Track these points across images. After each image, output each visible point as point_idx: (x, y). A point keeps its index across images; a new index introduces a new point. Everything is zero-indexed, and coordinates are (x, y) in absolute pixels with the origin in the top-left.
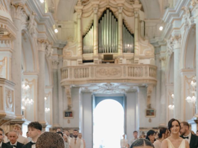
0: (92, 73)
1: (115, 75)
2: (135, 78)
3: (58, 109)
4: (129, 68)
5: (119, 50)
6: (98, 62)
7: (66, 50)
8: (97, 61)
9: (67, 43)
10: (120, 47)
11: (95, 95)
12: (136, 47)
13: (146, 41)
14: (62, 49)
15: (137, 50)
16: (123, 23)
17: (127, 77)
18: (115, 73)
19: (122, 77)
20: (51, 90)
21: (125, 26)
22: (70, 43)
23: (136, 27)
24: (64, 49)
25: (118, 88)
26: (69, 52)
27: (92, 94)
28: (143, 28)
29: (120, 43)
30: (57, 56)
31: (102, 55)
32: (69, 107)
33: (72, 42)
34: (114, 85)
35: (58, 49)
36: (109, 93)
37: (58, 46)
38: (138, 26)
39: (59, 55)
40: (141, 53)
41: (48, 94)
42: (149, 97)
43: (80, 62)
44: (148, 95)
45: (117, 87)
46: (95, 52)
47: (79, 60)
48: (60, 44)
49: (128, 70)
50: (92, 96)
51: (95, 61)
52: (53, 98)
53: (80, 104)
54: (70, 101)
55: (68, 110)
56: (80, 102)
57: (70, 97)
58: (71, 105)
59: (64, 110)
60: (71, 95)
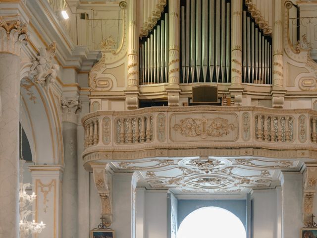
0: (161, 131)
1: (220, 135)
2: (273, 144)
3: (77, 226)
4: (257, 117)
5: (233, 74)
6: (180, 104)
7: (97, 73)
8: (176, 101)
9: (100, 55)
10: (236, 66)
11: (176, 195)
12: (276, 68)
13: (304, 55)
14: (88, 72)
15: (280, 74)
16: (245, 7)
17: (252, 142)
18: (221, 131)
19: (240, 142)
20: (56, 175)
21: (248, 14)
22: (108, 57)
23: (278, 17)
24: (93, 72)
25: (230, 174)
26: (106, 80)
27: (168, 192)
28: (295, 21)
29: (236, 56)
30: (76, 88)
31: (189, 87)
32: (105, 221)
33: (115, 54)
34: (218, 162)
35: (78, 71)
36: (210, 189)
37: (77, 64)
38: (283, 15)
39: (79, 88)
40: (290, 84)
41: (49, 186)
42: (309, 196)
43: (134, 103)
44: (307, 191)
45: (228, 171)
46: (173, 78)
47: (129, 98)
48: (84, 60)
49: (257, 123)
50: (169, 195)
51: (172, 101)
52: (62, 196)
53: (134, 213)
54: (106, 206)
55: (103, 228)
56: (134, 208)
57: (108, 195)
58: (110, 215)
59: (91, 229)
60: (109, 189)
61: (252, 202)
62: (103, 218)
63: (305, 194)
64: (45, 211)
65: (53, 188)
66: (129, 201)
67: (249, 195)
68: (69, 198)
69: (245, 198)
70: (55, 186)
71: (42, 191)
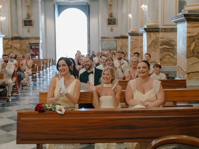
3: (17, 18)
11: (57, 3)
27: (54, 2)
32: (29, 16)
36: (72, 1)
41: (5, 1)
42: (110, 5)
44: (109, 3)
50: (54, 4)
52: (11, 6)
53: (40, 12)
54: (29, 10)
55: (28, 19)
56: (40, 10)
57: (29, 5)
58: (30, 13)
59: (23, 19)
60: (30, 3)
61: (89, 6)
62: (28, 15)
63: (109, 4)
64: (4, 12)
65: (7, 3)
66: (38, 7)
67: (87, 3)
68: (14, 6)
69: (86, 4)
70: (8, 2)
71: (3, 4)
